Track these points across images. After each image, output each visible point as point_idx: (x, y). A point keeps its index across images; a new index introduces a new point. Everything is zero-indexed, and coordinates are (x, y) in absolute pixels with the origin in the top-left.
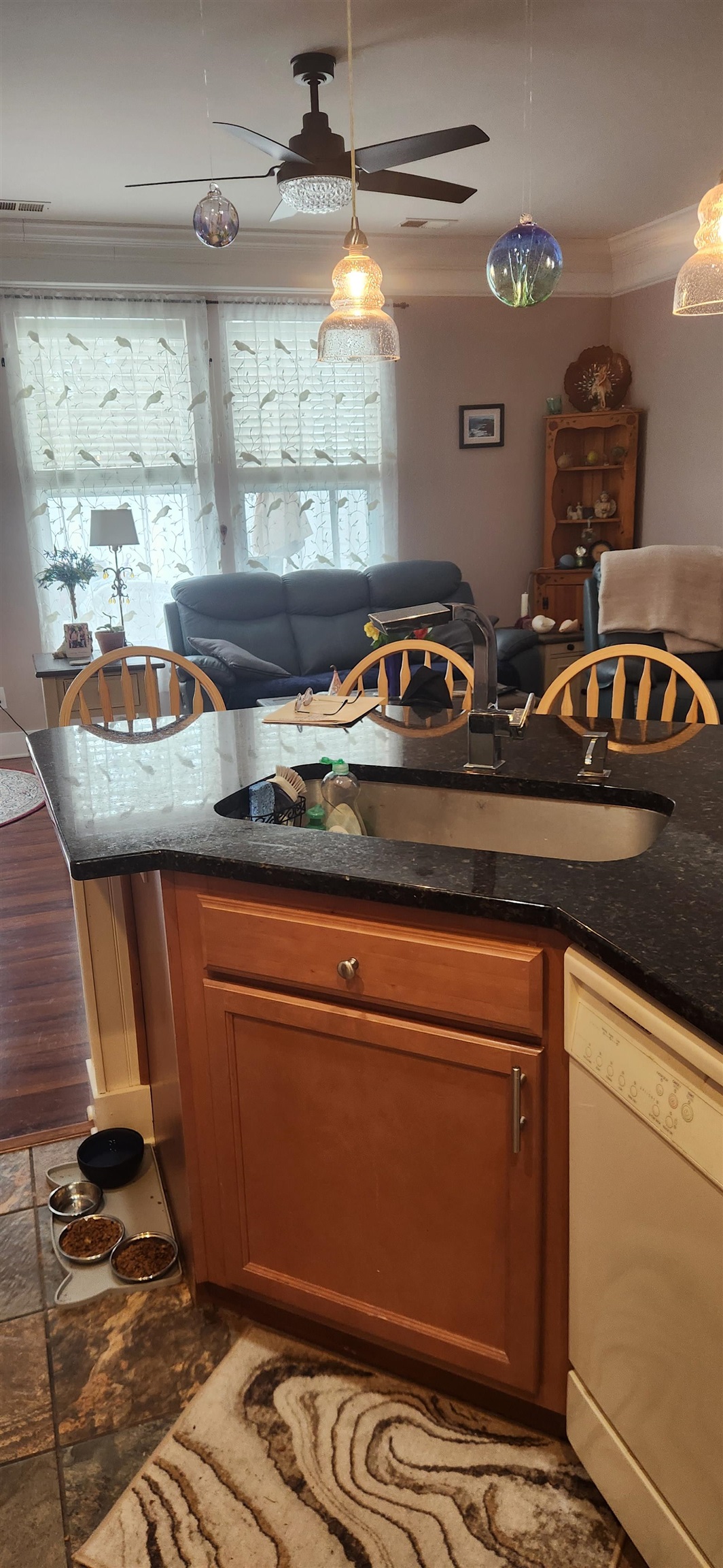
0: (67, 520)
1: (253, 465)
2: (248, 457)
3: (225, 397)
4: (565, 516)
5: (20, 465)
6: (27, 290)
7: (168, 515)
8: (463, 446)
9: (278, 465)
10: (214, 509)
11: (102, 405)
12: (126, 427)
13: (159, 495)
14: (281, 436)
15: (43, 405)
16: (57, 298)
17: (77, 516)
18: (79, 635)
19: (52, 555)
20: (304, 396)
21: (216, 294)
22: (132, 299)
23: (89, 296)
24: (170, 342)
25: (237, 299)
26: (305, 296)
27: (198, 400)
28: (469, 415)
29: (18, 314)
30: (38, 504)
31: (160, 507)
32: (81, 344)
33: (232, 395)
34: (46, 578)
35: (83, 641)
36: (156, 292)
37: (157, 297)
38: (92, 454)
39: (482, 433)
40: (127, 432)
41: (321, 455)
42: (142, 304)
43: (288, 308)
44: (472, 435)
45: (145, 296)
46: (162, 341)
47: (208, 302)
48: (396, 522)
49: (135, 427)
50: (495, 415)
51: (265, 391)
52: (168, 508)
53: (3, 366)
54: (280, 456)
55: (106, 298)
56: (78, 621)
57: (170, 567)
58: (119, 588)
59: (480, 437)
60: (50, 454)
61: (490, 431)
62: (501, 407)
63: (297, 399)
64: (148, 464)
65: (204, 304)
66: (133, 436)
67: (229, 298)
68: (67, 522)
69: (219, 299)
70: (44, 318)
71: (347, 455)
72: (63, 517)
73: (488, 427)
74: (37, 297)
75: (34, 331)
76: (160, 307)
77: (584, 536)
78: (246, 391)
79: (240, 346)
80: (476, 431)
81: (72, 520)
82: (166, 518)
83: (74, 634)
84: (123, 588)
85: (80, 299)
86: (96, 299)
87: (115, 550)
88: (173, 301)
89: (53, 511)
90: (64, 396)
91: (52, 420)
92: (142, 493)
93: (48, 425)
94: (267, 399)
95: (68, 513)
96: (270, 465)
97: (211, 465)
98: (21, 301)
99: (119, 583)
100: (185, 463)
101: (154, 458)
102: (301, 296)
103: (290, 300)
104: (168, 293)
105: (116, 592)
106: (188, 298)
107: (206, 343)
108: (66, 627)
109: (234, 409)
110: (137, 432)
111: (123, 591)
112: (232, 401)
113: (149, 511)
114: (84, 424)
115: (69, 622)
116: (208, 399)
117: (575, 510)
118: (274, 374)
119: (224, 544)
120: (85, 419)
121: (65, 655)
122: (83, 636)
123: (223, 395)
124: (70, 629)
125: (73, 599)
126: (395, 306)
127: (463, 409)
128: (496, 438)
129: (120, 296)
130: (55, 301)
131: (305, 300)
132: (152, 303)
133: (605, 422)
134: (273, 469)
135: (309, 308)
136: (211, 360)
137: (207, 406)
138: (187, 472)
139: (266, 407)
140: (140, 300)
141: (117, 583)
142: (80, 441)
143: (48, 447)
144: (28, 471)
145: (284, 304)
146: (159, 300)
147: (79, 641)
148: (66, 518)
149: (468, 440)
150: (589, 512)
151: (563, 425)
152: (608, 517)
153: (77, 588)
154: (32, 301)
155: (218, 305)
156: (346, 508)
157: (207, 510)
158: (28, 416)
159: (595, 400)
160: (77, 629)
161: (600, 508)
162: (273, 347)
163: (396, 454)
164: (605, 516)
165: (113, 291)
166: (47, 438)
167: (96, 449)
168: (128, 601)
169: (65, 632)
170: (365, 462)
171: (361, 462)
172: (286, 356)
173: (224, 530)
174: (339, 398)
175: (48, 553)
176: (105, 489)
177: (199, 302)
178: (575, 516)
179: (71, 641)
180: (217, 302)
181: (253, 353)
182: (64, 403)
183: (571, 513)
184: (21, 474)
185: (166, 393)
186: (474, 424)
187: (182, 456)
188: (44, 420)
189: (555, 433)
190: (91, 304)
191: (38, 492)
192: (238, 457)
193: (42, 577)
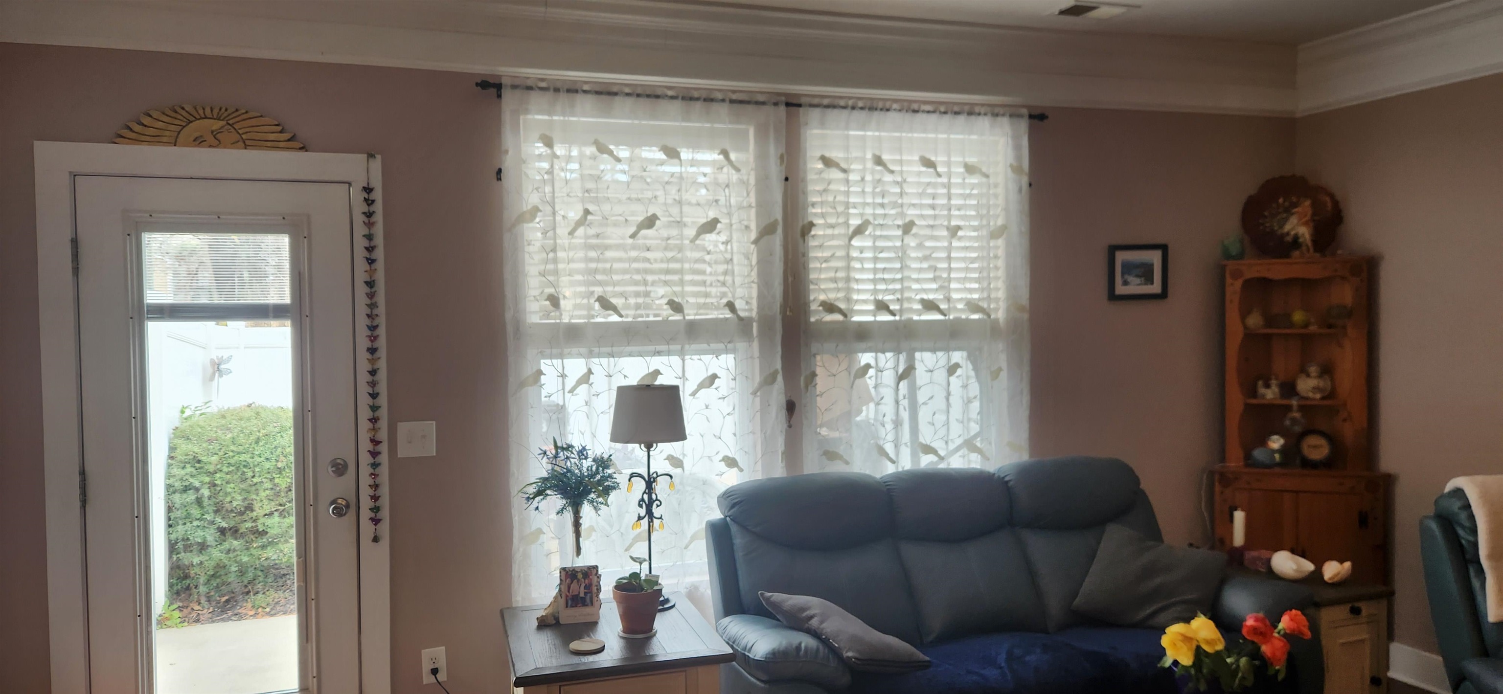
0: (569, 392)
1: (838, 317)
2: (830, 307)
3: (803, 227)
4: (1254, 393)
5: (509, 315)
6: (542, 80)
7: (714, 386)
8: (1113, 297)
9: (869, 318)
10: (780, 378)
11: (633, 236)
12: (664, 266)
13: (702, 357)
14: (874, 281)
15: (550, 234)
16: (585, 92)
17: (584, 387)
18: (583, 585)
19: (551, 456)
20: (907, 228)
21: (798, 96)
22: (687, 97)
23: (627, 90)
24: (733, 156)
25: (826, 102)
26: (915, 102)
27: (766, 231)
28: (1121, 257)
29: (527, 111)
30: (528, 371)
31: (703, 375)
32: (611, 153)
33: (812, 225)
34: (540, 493)
35: (589, 595)
36: (720, 90)
37: (719, 96)
38: (614, 301)
39: (1138, 281)
40: (668, 272)
41: (930, 306)
42: (698, 105)
43: (891, 115)
44: (1126, 283)
45: (704, 95)
46: (725, 153)
47: (788, 105)
48: (1026, 399)
49: (677, 266)
50: (1155, 258)
51: (855, 222)
52: (714, 377)
53: (499, 179)
54: (871, 307)
55: (653, 95)
56: (582, 562)
57: (712, 460)
58: (649, 503)
59: (1136, 287)
60: (554, 301)
61: (1149, 280)
62: (1164, 248)
63: (899, 233)
64: (691, 315)
65: (782, 109)
66: (676, 278)
67: (816, 101)
68: (568, 395)
69: (803, 100)
70: (562, 118)
71: (960, 306)
72: (563, 389)
73: (1146, 272)
74: (557, 90)
75: (548, 133)
76: (723, 110)
77: (1288, 423)
78: (832, 220)
79: (828, 162)
80: (1130, 279)
81: (575, 392)
82: (711, 391)
83: (574, 586)
84: (654, 506)
85: (616, 94)
86: (638, 95)
87: (649, 447)
88: (741, 102)
89: (550, 382)
90: (581, 222)
91: (561, 254)
92: (682, 354)
93: (555, 261)
94: (859, 231)
95: (570, 383)
96: (856, 318)
97: (779, 317)
98: (535, 96)
99: (650, 498)
100: (742, 314)
101: (700, 306)
102: (911, 102)
103: (895, 106)
104: (734, 92)
105: (643, 512)
106: (761, 98)
107: (782, 157)
108: (563, 573)
109: (812, 243)
110: (681, 272)
111: (656, 512)
112: (813, 233)
113: (687, 379)
114: (606, 261)
115: (568, 565)
116: (780, 230)
117: (1267, 386)
118: (869, 200)
119: (790, 426)
120: (609, 254)
121: (557, 619)
122: (588, 587)
123: (801, 224)
124: (570, 575)
125: (577, 525)
126: (1031, 117)
127: (1113, 249)
128: (1156, 288)
129: (670, 93)
130: (580, 97)
131: (915, 106)
132: (714, 104)
133: (1314, 272)
134: (860, 324)
135: (919, 116)
136: (787, 179)
137: (777, 239)
138: (744, 324)
139: (856, 242)
140: (698, 99)
141: (646, 497)
142: (600, 283)
143: (551, 290)
144: (518, 324)
145: (888, 110)
146: (723, 100)
147: (582, 595)
148: (568, 388)
149: (1120, 289)
150: (1289, 389)
151: (1249, 275)
152: (1323, 398)
153: (586, 509)
154: (550, 95)
155: (801, 110)
156: (957, 377)
157: (769, 380)
158: (527, 249)
159: (1296, 243)
160: (580, 576)
161: (1307, 385)
162: (870, 165)
163: (1028, 306)
164: (1318, 396)
165: (660, 86)
166: (551, 278)
167: (623, 295)
168: (662, 526)
169: (561, 580)
170: (989, 316)
171: (985, 317)
172: (888, 178)
173: (791, 407)
174: (954, 231)
175: (545, 453)
176: (629, 349)
177: (776, 104)
178: (1270, 394)
179: (570, 595)
180: (800, 105)
181: (845, 171)
182: (581, 231)
183: (1262, 390)
184: (510, 329)
185: (724, 220)
186: (1128, 268)
187: (739, 305)
188: (551, 255)
189: (1238, 284)
190: (630, 101)
191: (531, 353)
192: (814, 307)
193: (532, 490)
